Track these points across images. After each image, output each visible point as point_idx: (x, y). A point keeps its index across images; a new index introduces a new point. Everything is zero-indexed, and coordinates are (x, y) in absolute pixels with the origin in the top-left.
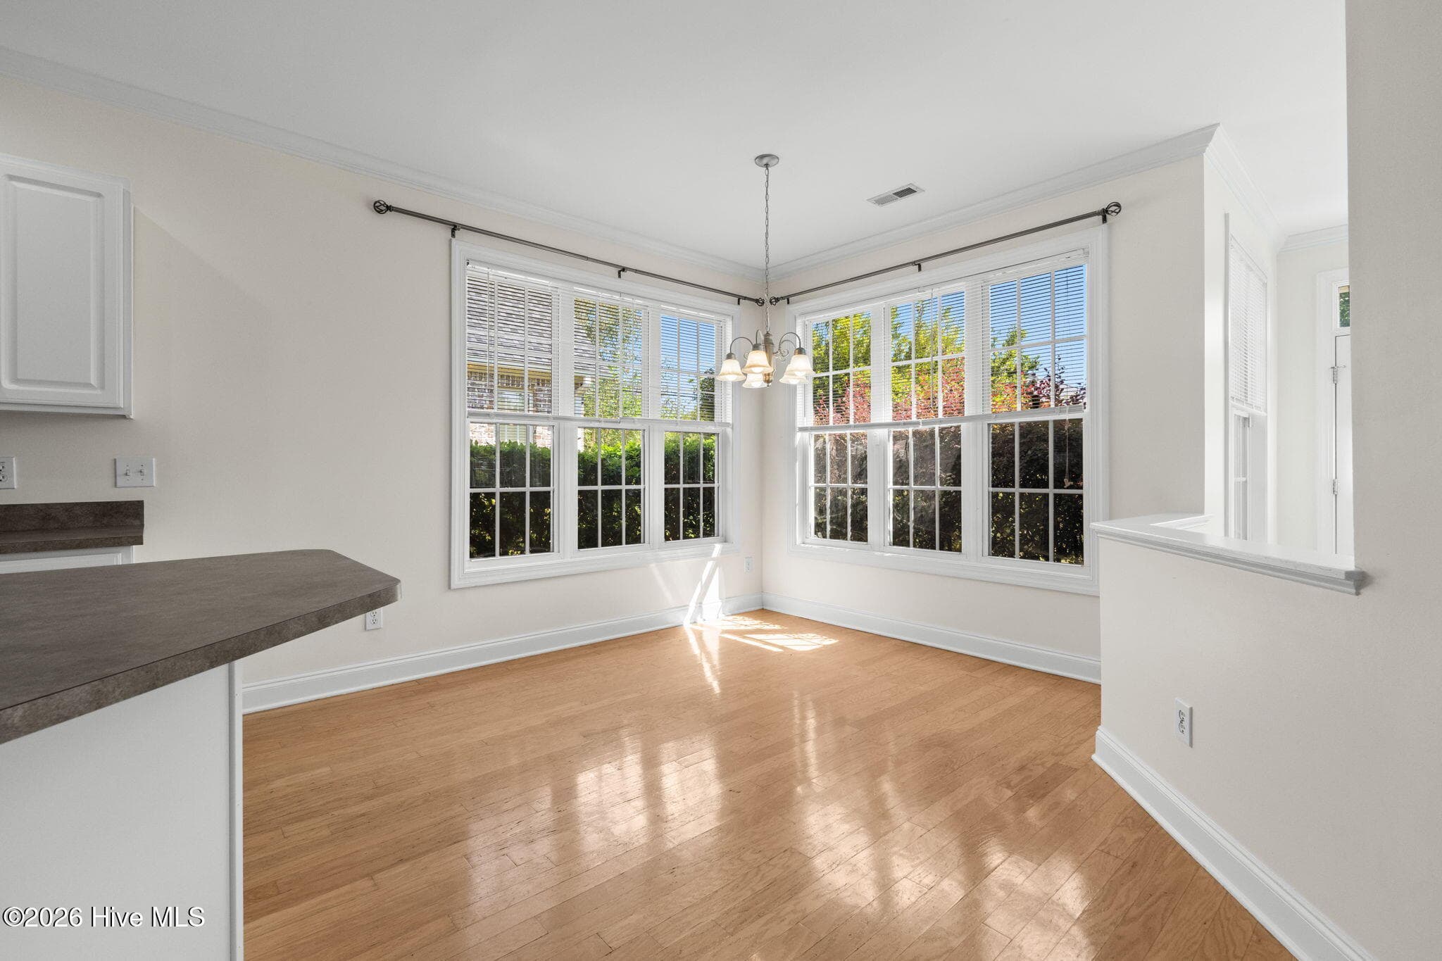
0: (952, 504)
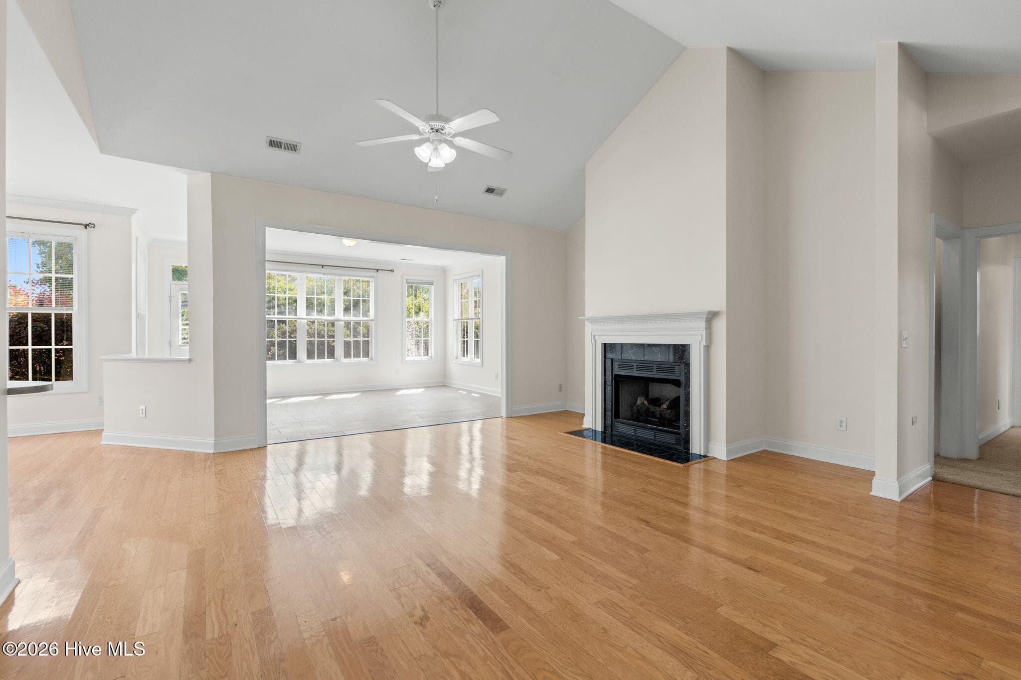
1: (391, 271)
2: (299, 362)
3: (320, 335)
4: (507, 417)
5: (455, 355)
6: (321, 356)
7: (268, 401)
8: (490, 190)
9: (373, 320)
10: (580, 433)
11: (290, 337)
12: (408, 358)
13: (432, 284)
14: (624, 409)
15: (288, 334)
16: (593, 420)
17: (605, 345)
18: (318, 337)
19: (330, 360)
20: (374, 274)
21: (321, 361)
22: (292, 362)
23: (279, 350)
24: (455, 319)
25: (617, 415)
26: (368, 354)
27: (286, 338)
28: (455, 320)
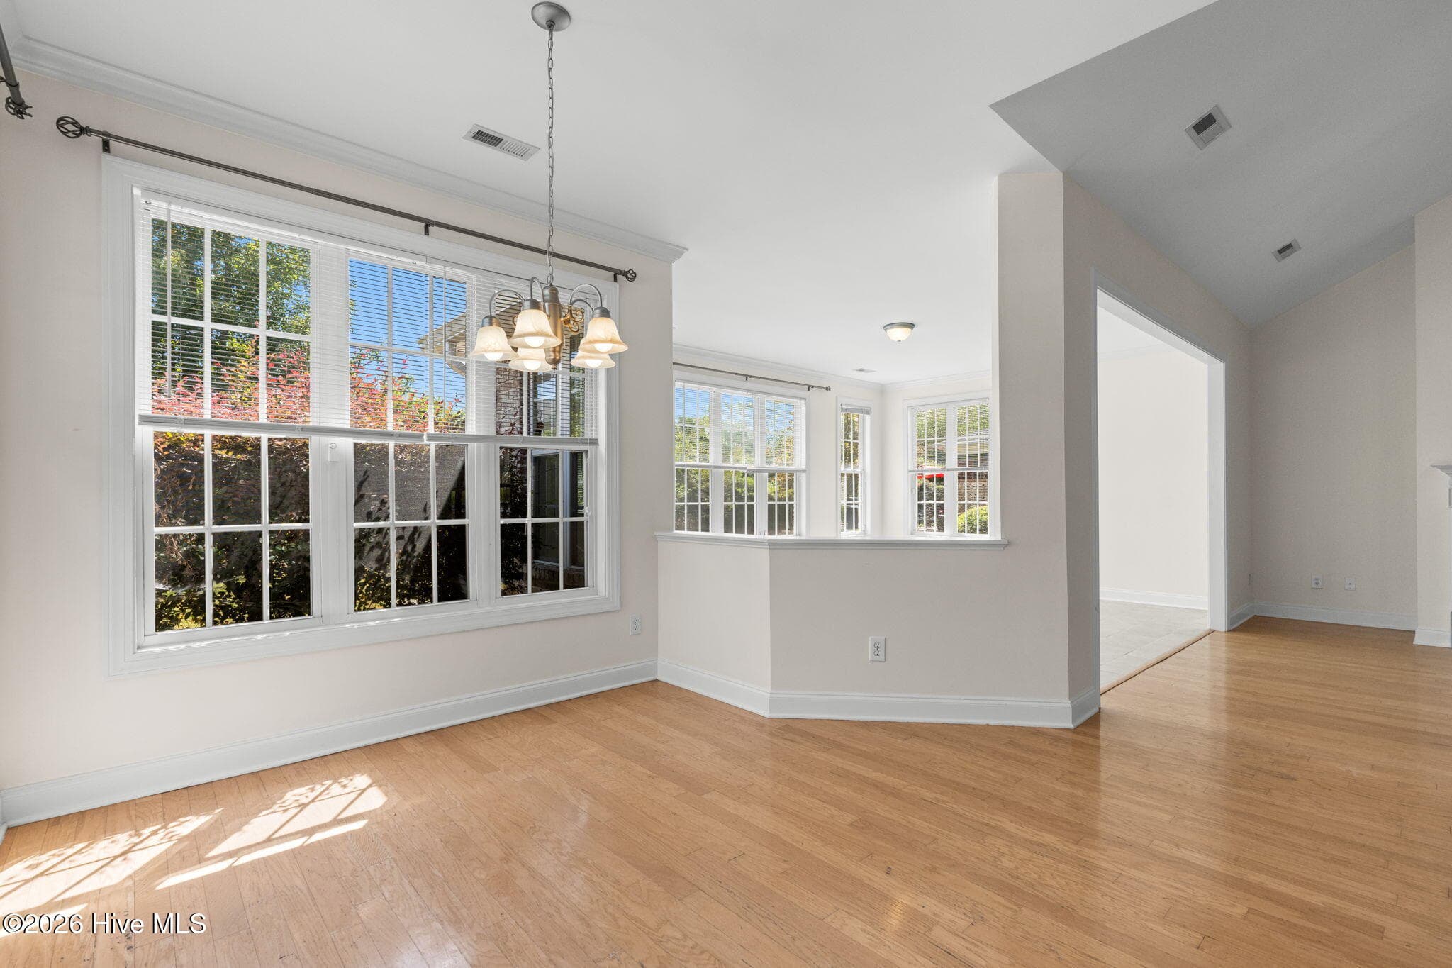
0: (454, 542)
1: (827, 389)
3: (740, 497)
11: (702, 499)
13: (868, 413)
15: (700, 494)
18: (736, 500)
20: (805, 393)
24: (910, 469)
27: (697, 501)
28: (910, 471)
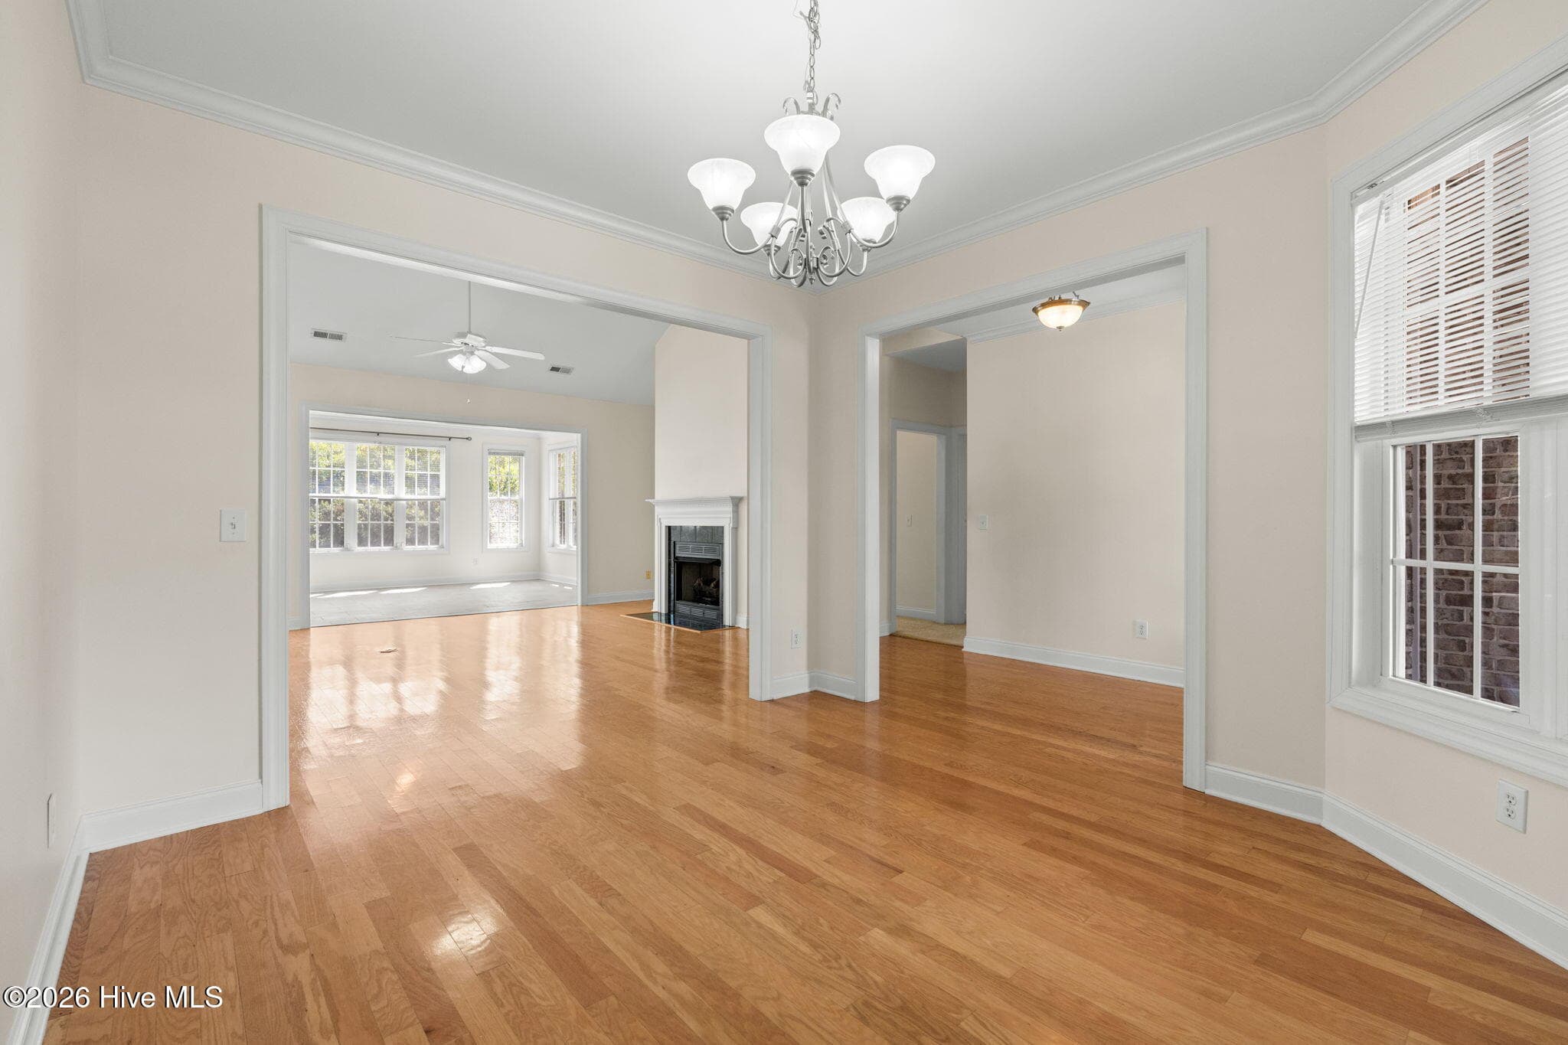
1: (467, 439)
2: (347, 549)
3: (375, 517)
4: (582, 606)
5: (551, 542)
6: (375, 542)
7: (311, 596)
8: (555, 369)
9: (444, 499)
10: (649, 616)
11: (335, 519)
12: (490, 546)
13: (522, 455)
14: (687, 590)
15: (332, 515)
16: (659, 605)
17: (669, 528)
18: (372, 519)
19: (387, 548)
20: (446, 442)
21: (376, 548)
22: (337, 550)
23: (320, 538)
25: (679, 597)
26: (438, 540)
27: (329, 520)
28: (550, 499)
